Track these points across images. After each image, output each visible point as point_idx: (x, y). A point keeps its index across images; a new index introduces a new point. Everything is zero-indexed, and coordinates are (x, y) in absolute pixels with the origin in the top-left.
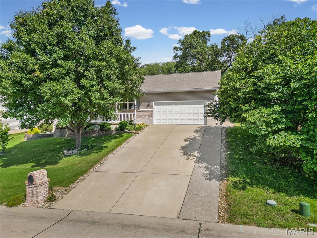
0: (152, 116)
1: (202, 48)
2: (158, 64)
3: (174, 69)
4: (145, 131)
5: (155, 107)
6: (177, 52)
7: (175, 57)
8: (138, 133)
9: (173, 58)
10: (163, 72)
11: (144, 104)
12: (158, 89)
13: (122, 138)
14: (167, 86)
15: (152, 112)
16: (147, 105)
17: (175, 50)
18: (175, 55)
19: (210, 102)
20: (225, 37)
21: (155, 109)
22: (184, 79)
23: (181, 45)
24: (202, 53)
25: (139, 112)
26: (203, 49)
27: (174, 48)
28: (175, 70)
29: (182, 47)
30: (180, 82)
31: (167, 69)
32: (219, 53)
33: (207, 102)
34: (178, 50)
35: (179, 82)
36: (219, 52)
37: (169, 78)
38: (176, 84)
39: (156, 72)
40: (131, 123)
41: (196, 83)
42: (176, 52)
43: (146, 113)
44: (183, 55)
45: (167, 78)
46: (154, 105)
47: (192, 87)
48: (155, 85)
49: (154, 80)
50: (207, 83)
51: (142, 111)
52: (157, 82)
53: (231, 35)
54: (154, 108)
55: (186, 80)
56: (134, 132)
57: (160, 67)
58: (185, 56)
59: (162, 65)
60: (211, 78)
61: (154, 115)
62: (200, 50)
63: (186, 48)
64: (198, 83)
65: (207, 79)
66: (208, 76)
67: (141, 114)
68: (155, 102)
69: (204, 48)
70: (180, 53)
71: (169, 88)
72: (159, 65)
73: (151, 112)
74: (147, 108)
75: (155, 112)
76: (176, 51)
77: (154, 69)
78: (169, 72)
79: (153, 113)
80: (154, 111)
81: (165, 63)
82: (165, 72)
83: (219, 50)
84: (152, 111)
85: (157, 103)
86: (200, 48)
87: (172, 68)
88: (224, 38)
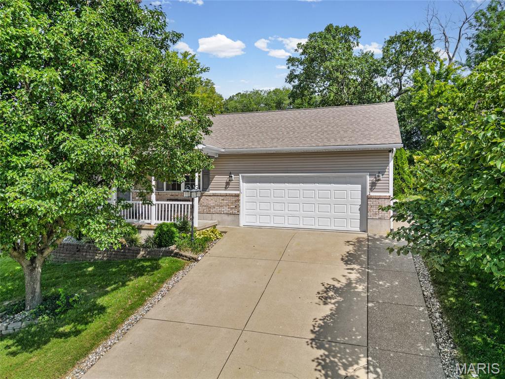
0: (237, 207)
1: (344, 58)
2: (260, 92)
3: (288, 102)
4: (215, 250)
5: (244, 186)
6: (294, 68)
7: (291, 78)
8: (196, 260)
9: (286, 80)
10: (268, 107)
11: (219, 180)
12: (251, 144)
13: (157, 274)
14: (273, 139)
15: (236, 198)
16: (227, 183)
17: (290, 64)
18: (291, 74)
19: (375, 178)
20: (390, 37)
21: (244, 192)
22: (310, 122)
23: (303, 54)
24: (344, 68)
25: (207, 198)
26: (347, 60)
27: (289, 60)
28: (291, 104)
29: (303, 57)
30: (302, 128)
31: (275, 102)
32: (379, 68)
33: (368, 177)
34: (297, 63)
35: (299, 128)
36: (380, 66)
37: (277, 120)
38: (294, 133)
39: (255, 106)
40: (184, 227)
41: (339, 132)
42: (292, 68)
43: (223, 200)
44: (306, 73)
45: (272, 120)
46: (241, 181)
47: (333, 140)
48: (244, 135)
49: (245, 124)
50: (367, 133)
51: (214, 195)
52: (251, 127)
53: (403, 33)
54: (242, 188)
55: (315, 123)
56: (189, 254)
57: (262, 98)
58: (309, 75)
59: (266, 94)
60: (373, 120)
61: (241, 205)
62: (341, 62)
63: (313, 60)
64: (345, 132)
65: (365, 121)
66: (367, 116)
67: (211, 202)
68: (244, 175)
69: (349, 58)
70: (299, 70)
71: (275, 144)
72: (261, 94)
73: (234, 199)
74: (226, 188)
75: (243, 199)
76: (293, 65)
77: (251, 102)
78: (279, 106)
79: (239, 200)
80: (241, 195)
81: (272, 90)
82: (272, 107)
83: (379, 62)
84: (238, 196)
85: (247, 177)
86: (341, 58)
87: (285, 100)
88: (389, 39)
